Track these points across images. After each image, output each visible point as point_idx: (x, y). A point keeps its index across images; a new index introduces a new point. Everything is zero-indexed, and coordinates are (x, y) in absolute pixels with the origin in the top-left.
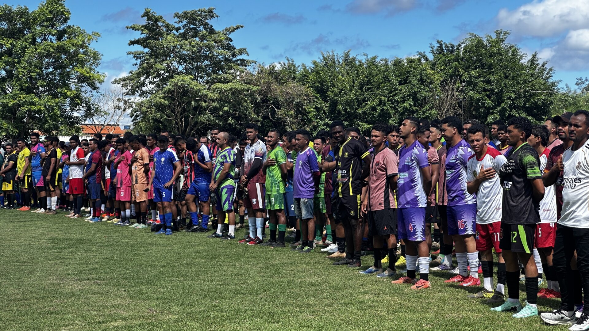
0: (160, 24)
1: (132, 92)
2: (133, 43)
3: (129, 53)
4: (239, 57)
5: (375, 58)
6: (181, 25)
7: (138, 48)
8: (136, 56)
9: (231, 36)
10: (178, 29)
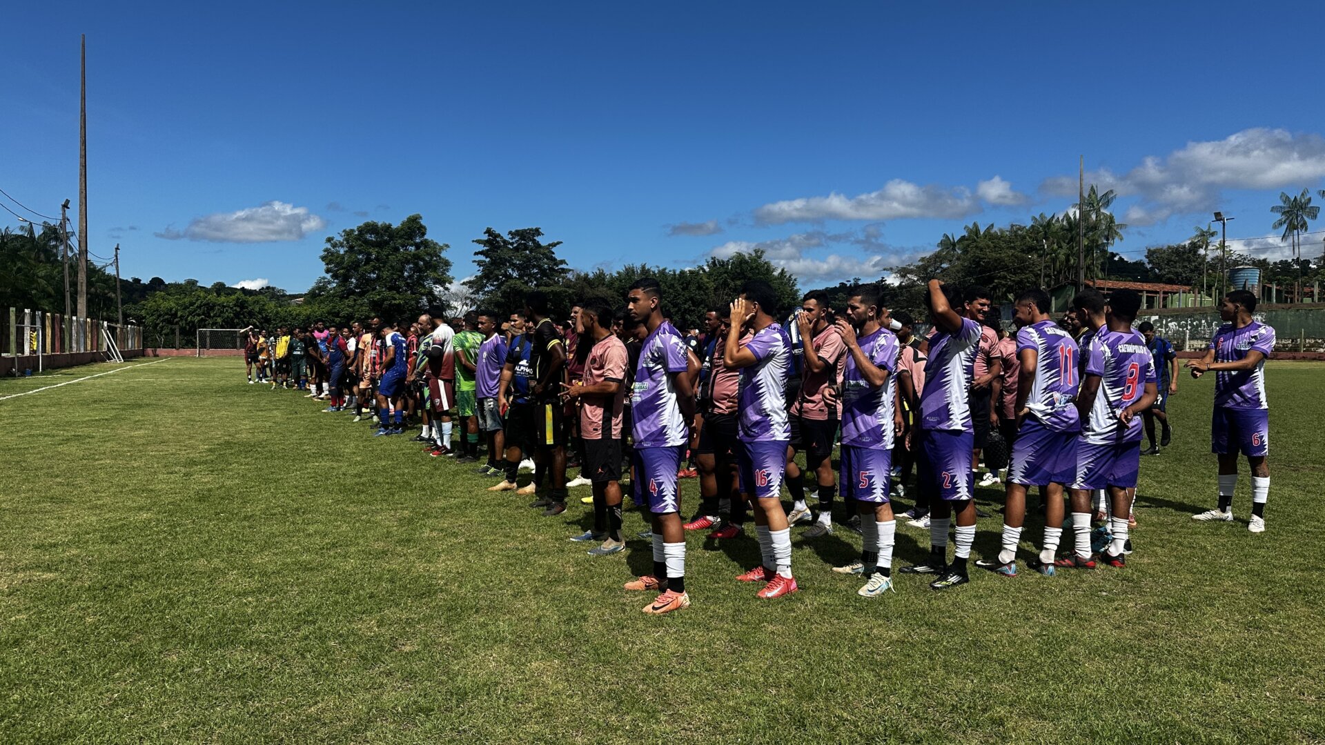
0: (498, 239)
1: (476, 292)
2: (476, 254)
3: (474, 261)
4: (560, 266)
5: (665, 269)
6: (514, 240)
7: (482, 258)
8: (480, 263)
9: (554, 250)
10: (512, 244)
